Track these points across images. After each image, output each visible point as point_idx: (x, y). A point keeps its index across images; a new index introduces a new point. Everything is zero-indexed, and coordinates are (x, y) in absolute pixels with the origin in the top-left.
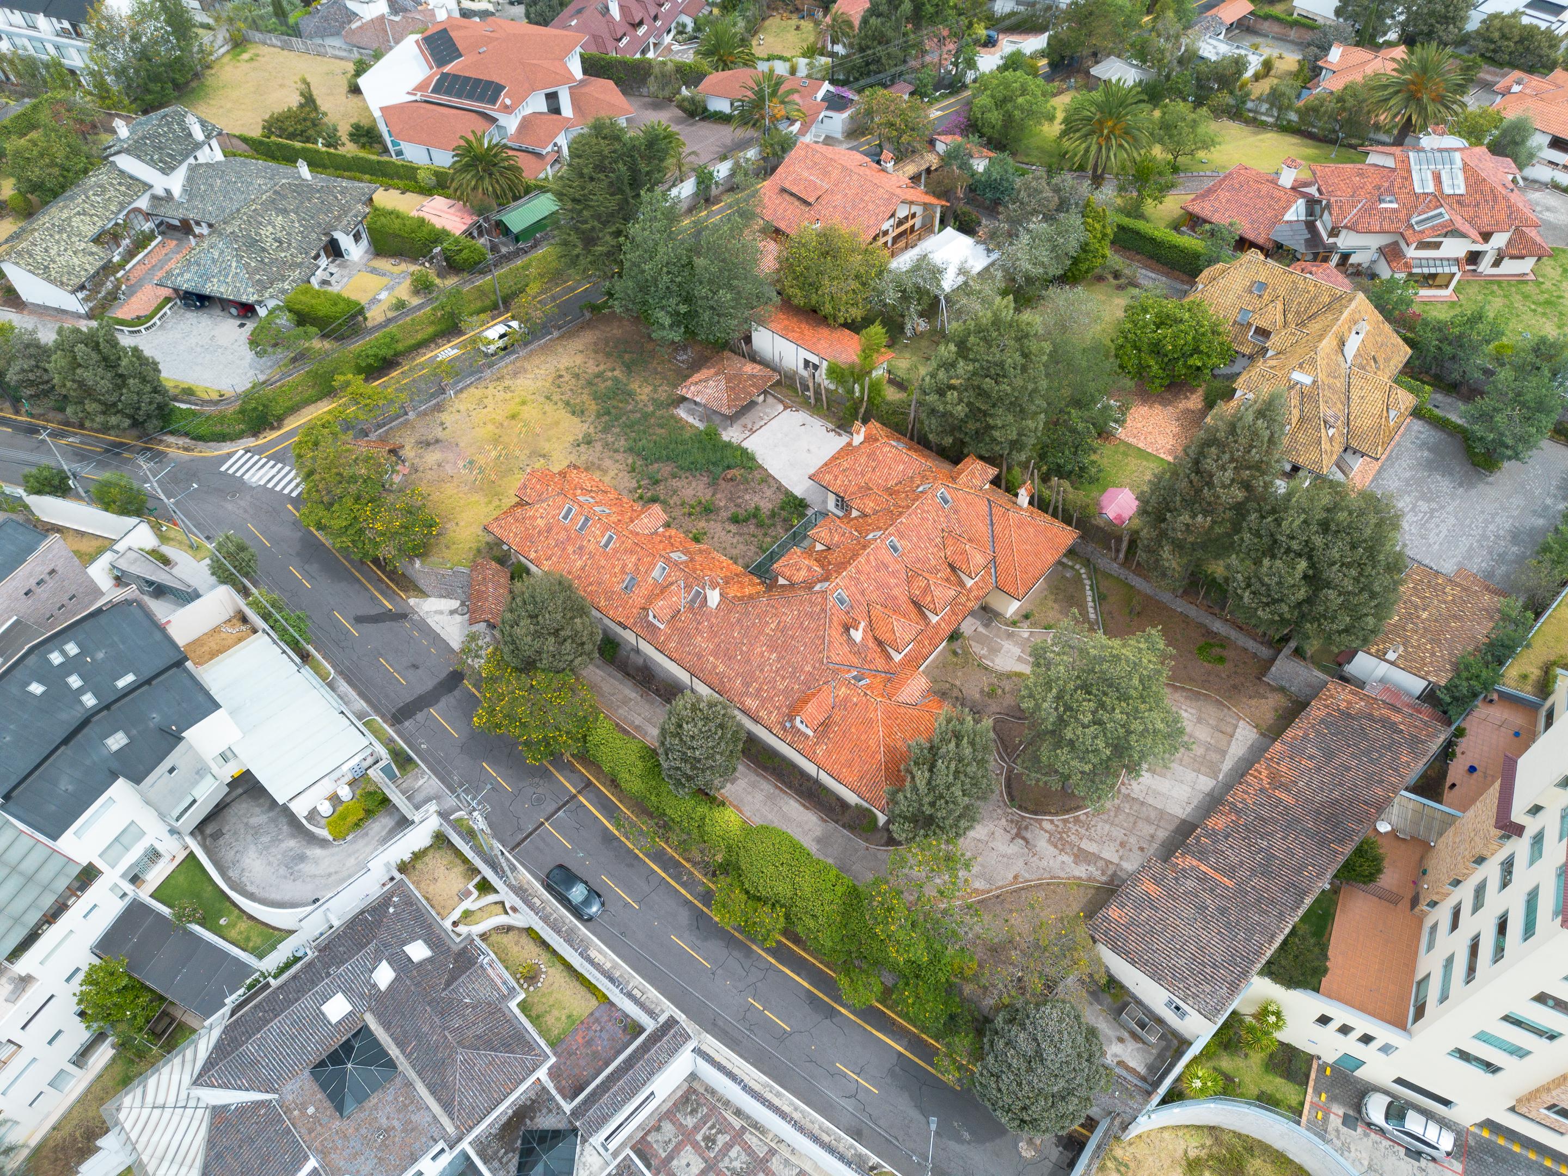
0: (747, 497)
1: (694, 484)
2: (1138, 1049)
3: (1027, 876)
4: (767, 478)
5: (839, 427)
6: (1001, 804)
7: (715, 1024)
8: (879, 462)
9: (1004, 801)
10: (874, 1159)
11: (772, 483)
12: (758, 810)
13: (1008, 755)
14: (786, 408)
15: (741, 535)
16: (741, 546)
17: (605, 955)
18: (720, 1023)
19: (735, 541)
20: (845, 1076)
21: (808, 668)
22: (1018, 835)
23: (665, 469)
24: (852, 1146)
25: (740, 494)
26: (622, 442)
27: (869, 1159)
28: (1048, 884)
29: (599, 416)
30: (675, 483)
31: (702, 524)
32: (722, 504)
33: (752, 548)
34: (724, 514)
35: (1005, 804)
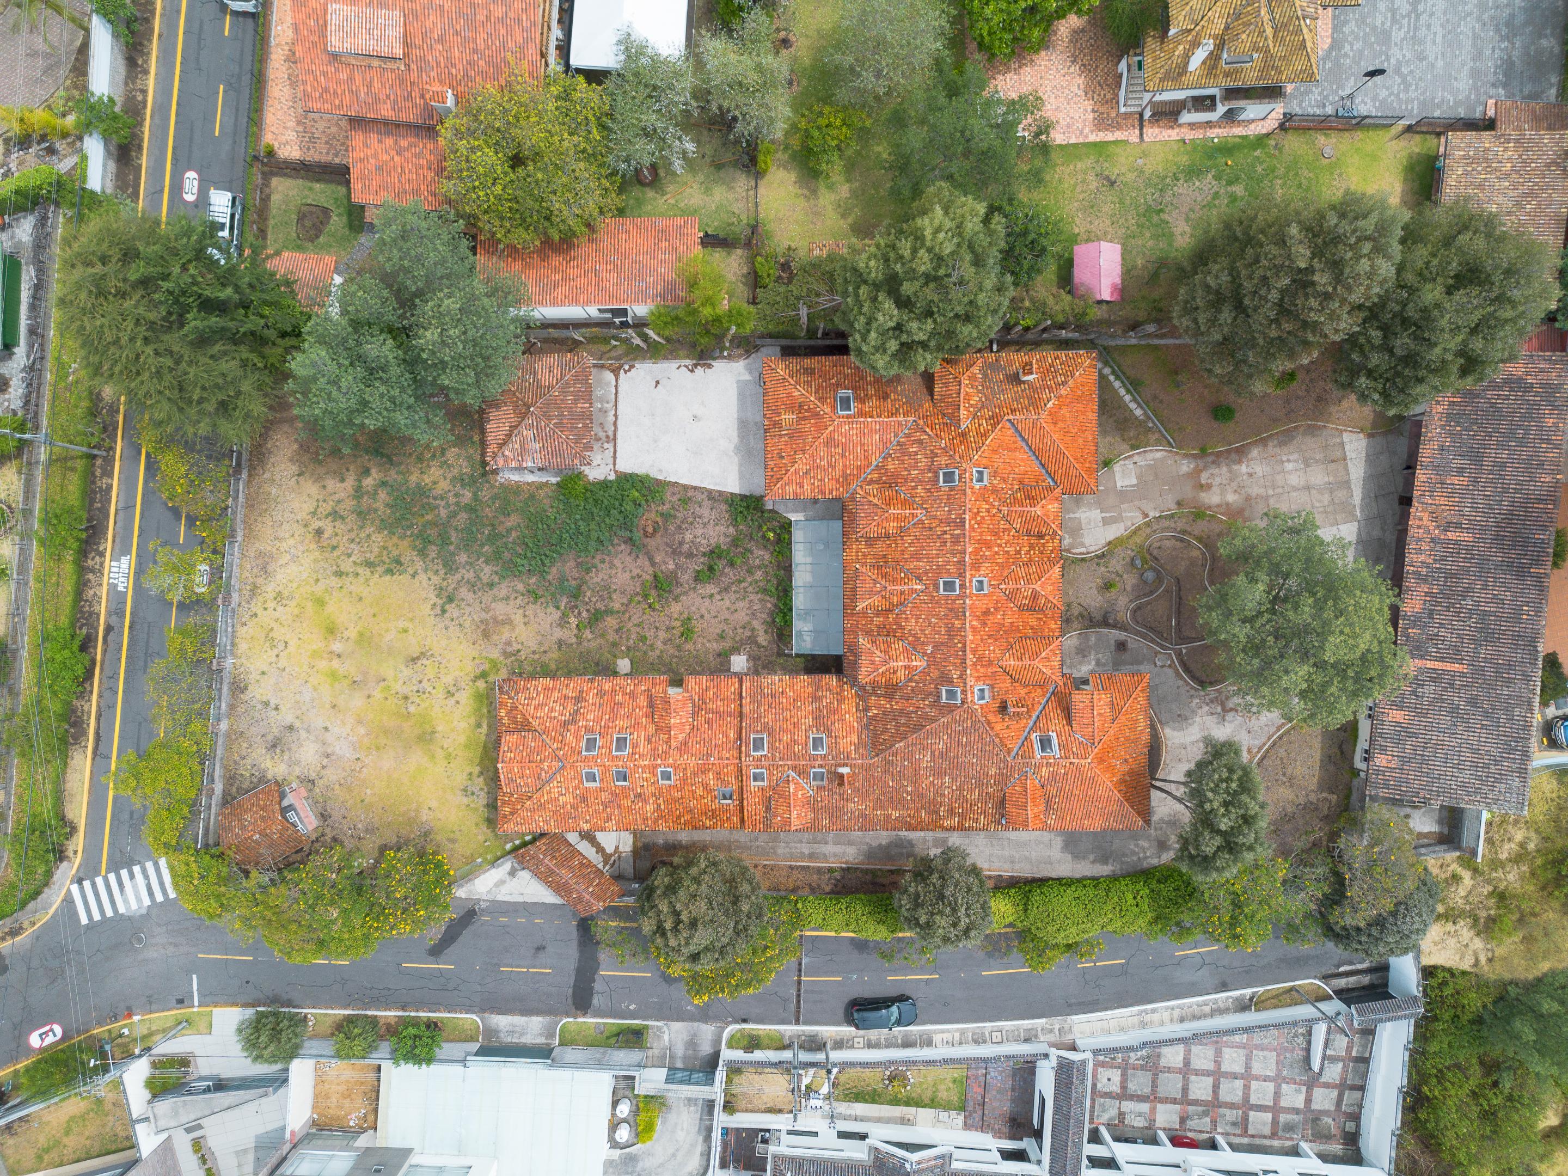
0: (688, 536)
1: (617, 562)
2: (1424, 814)
3: (1258, 743)
4: (687, 494)
5: (701, 358)
6: (1192, 692)
7: (1070, 1005)
8: (844, 446)
9: (1193, 688)
10: (1248, 992)
11: (699, 497)
12: (991, 855)
13: (1166, 640)
14: (616, 371)
15: (726, 590)
16: (740, 604)
17: (948, 1031)
18: (1073, 1001)
19: (727, 603)
20: (1187, 956)
21: (993, 771)
22: (1225, 710)
23: (567, 567)
24: (1227, 998)
25: (678, 537)
26: (487, 569)
27: (1244, 995)
28: (1280, 738)
29: (422, 553)
30: (596, 578)
31: (675, 608)
32: (671, 566)
33: (752, 597)
34: (686, 577)
35: (1196, 690)
